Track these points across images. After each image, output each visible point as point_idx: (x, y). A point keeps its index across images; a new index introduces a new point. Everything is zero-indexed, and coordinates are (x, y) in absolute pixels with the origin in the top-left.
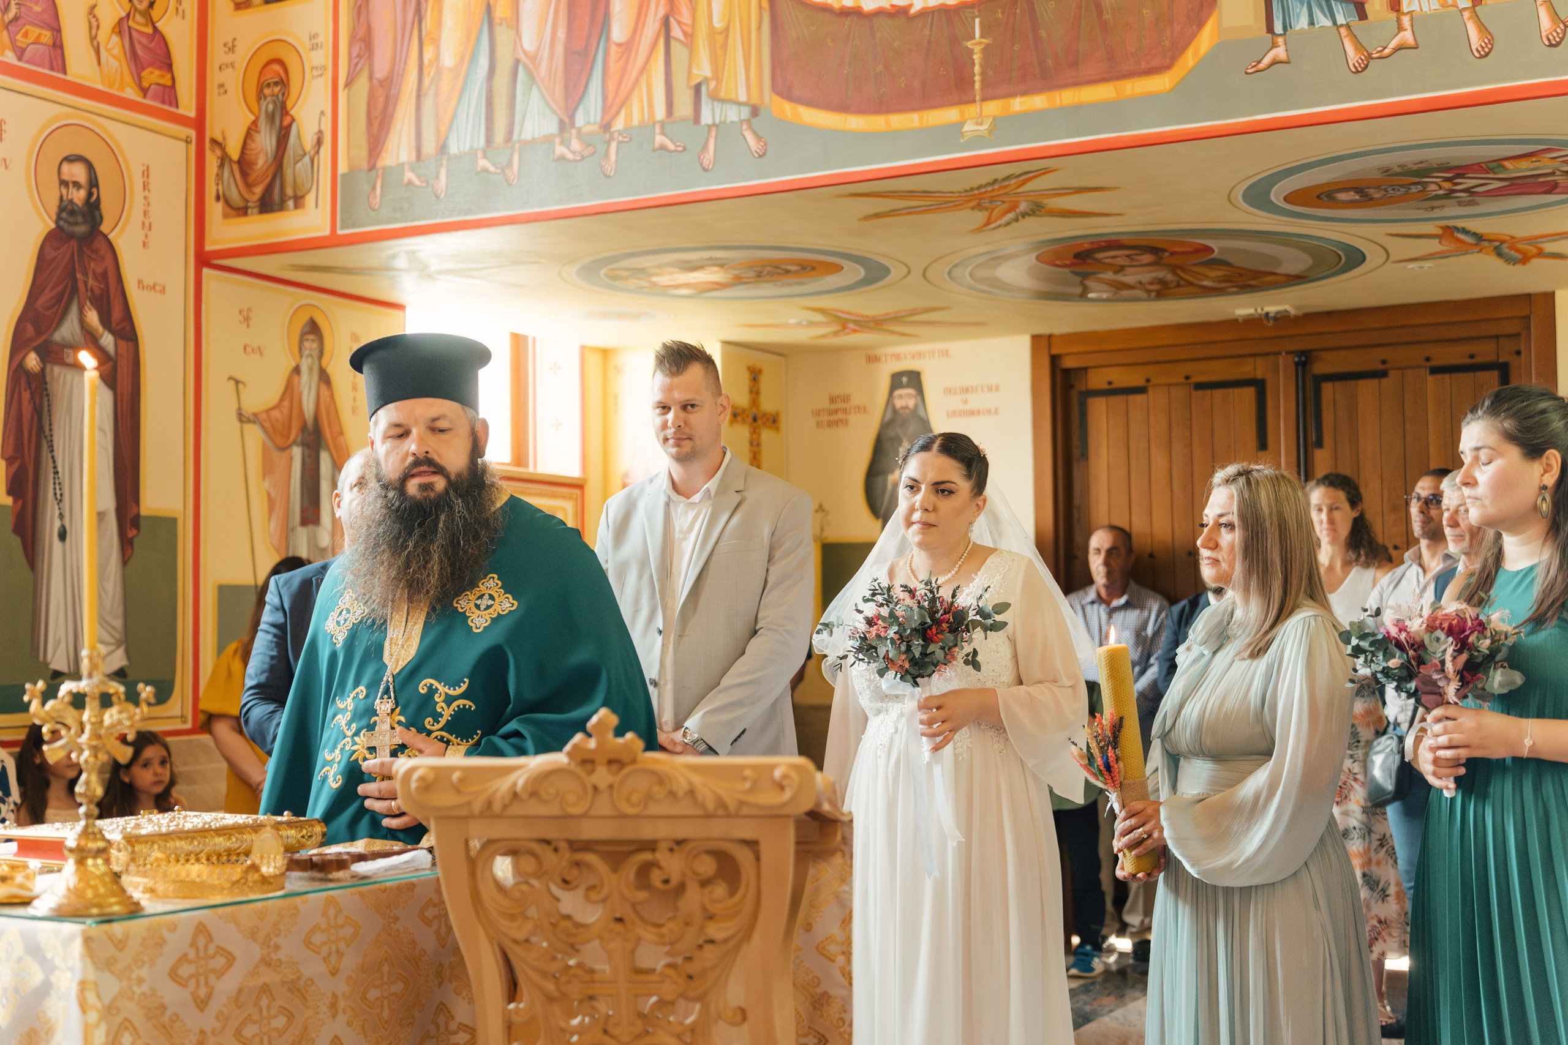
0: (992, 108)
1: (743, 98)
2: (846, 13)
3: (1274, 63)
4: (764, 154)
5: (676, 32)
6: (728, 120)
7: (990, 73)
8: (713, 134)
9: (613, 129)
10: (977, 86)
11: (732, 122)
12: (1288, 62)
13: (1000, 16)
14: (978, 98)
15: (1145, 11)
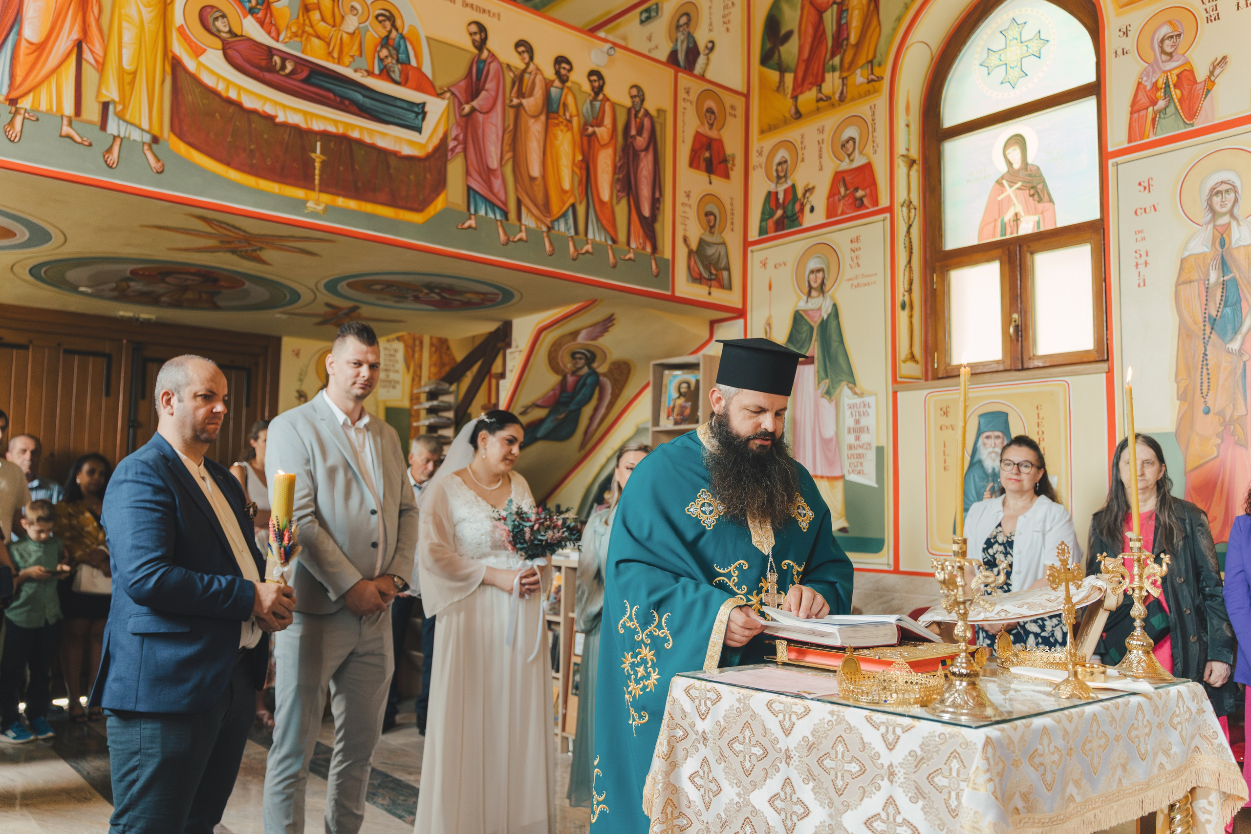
0: (326, 198)
1: (145, 126)
2: (229, 101)
3: (470, 227)
4: (161, 172)
5: (87, 55)
6: (132, 138)
7: (325, 177)
8: (118, 142)
9: (18, 106)
10: (317, 182)
11: (134, 141)
12: (475, 229)
13: (332, 145)
14: (317, 189)
15: (412, 177)
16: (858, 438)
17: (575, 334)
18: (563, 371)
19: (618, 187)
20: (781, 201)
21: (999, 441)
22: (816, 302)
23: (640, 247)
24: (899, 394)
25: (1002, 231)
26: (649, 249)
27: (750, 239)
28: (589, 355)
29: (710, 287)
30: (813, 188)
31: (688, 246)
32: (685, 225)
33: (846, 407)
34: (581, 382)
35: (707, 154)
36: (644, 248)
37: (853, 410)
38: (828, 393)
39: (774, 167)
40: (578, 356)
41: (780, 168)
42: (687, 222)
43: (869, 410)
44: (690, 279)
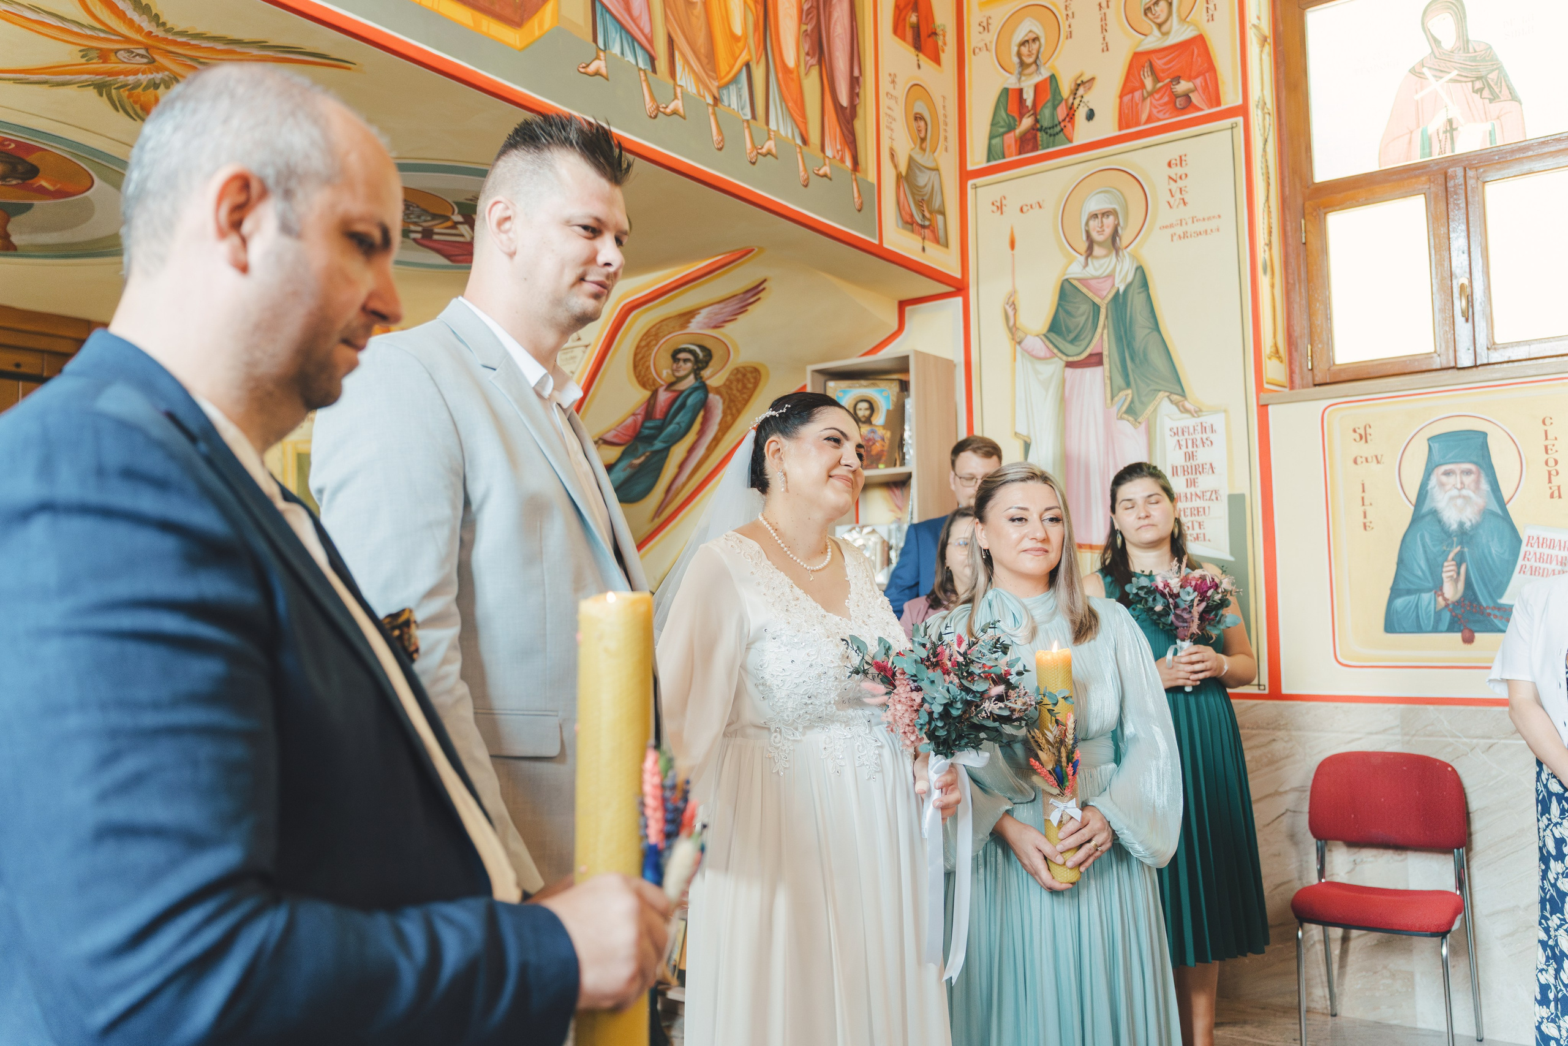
16: (1192, 483)
17: (687, 316)
18: (654, 380)
19: (807, 49)
20: (1029, 103)
21: (1469, 480)
22: (1102, 265)
23: (838, 158)
24: (1270, 408)
25: (1423, 148)
26: (849, 163)
27: (970, 167)
28: (701, 354)
29: (924, 239)
30: (1093, 79)
31: (896, 167)
32: (892, 130)
33: (1168, 433)
34: (678, 403)
35: (913, 18)
36: (842, 160)
37: (1181, 438)
38: (1131, 411)
39: (1015, 49)
40: (682, 356)
41: (1024, 50)
42: (893, 126)
43: (1213, 437)
44: (900, 223)
